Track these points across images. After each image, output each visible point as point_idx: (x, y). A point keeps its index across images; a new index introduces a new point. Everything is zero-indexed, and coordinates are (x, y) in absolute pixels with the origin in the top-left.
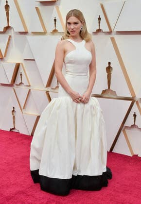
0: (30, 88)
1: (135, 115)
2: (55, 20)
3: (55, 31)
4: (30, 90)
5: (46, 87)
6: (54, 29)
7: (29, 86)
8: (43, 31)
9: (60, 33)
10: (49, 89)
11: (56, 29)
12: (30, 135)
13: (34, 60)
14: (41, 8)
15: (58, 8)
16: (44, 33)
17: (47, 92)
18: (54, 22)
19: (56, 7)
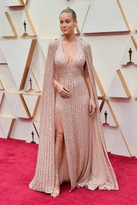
0: (4, 92)
1: (106, 114)
2: (25, 24)
3: (25, 35)
4: (4, 94)
5: (20, 90)
6: (24, 33)
7: (3, 90)
8: (14, 35)
9: (30, 36)
10: (22, 92)
11: (27, 32)
12: (7, 138)
13: (7, 64)
14: (10, 13)
15: (27, 12)
16: (15, 37)
17: (21, 95)
18: (24, 26)
19: (25, 11)
